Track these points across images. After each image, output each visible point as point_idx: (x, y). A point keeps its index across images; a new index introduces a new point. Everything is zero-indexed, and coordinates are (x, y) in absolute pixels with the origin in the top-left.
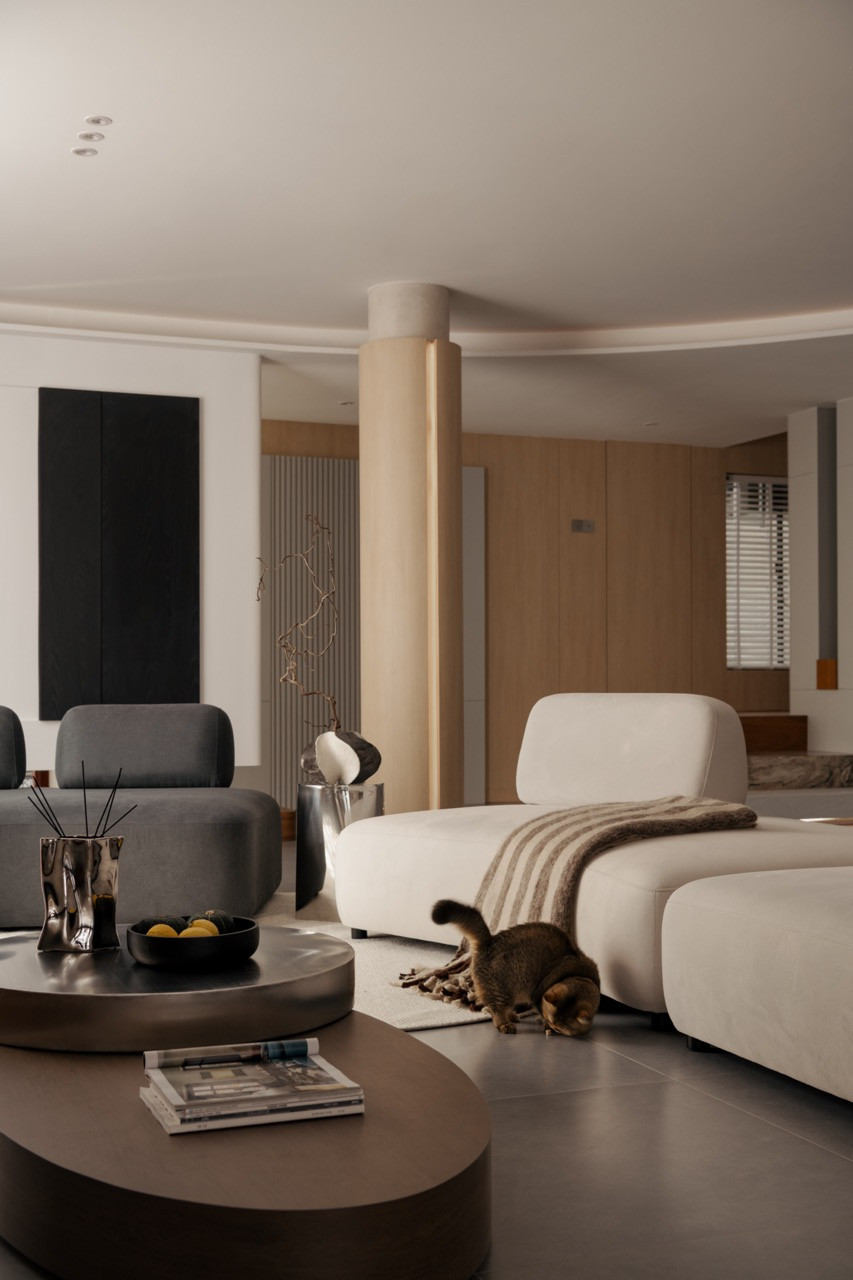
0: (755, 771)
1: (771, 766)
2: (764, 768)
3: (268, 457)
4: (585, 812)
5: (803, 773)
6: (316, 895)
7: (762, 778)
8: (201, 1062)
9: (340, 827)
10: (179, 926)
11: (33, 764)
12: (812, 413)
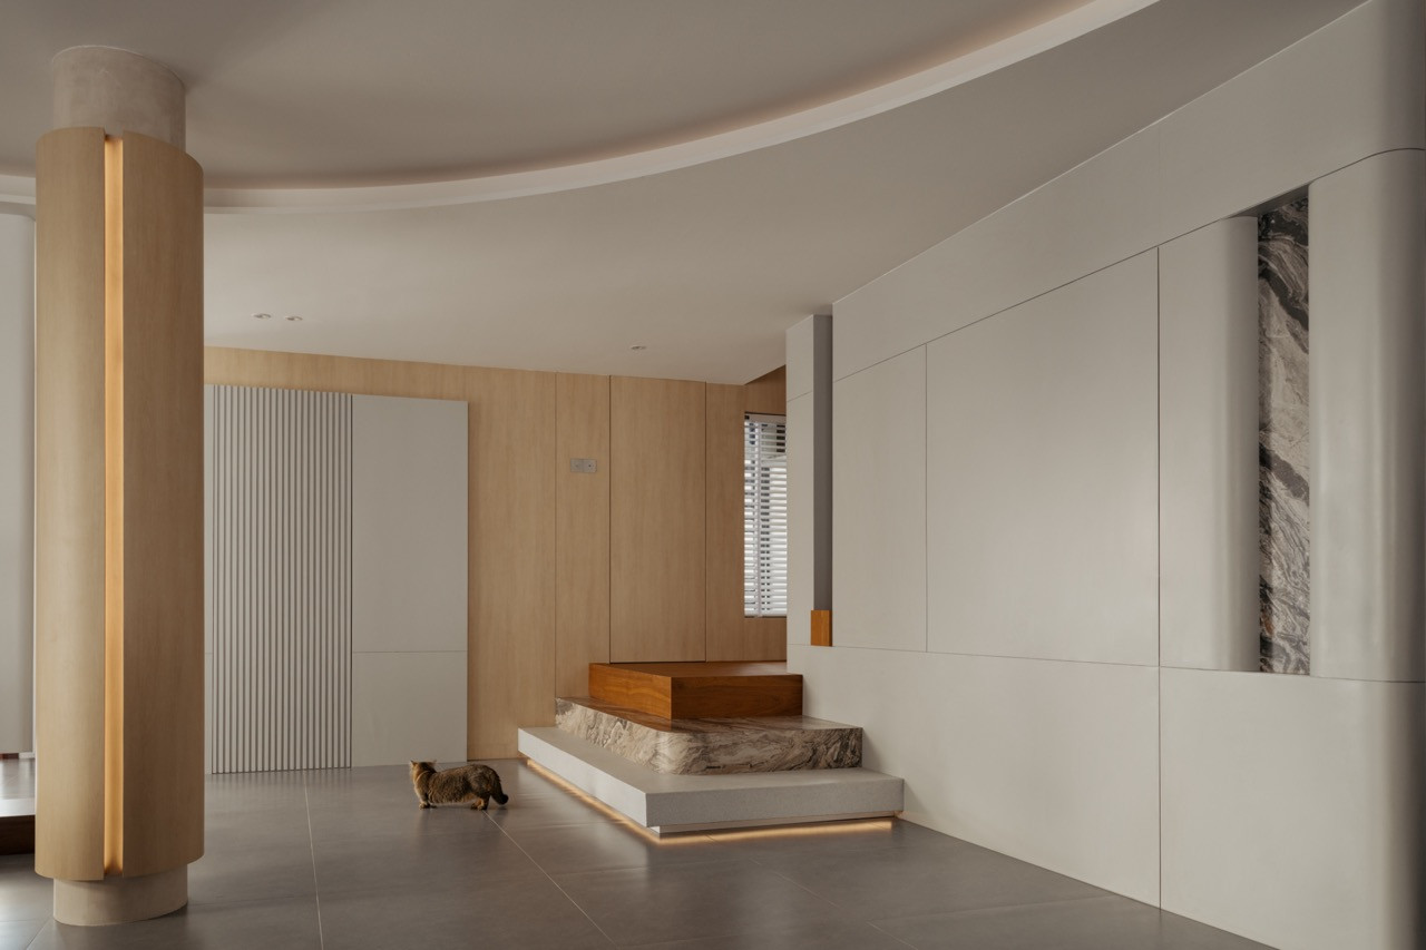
0: (713, 750)
1: (735, 744)
2: (726, 746)
5: (779, 751)
7: (723, 759)
12: (810, 320)
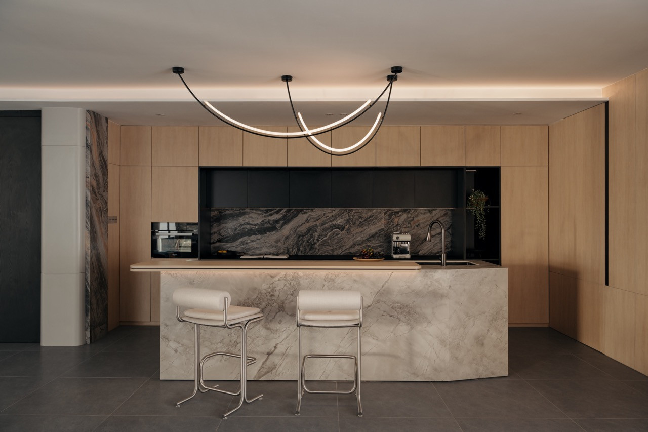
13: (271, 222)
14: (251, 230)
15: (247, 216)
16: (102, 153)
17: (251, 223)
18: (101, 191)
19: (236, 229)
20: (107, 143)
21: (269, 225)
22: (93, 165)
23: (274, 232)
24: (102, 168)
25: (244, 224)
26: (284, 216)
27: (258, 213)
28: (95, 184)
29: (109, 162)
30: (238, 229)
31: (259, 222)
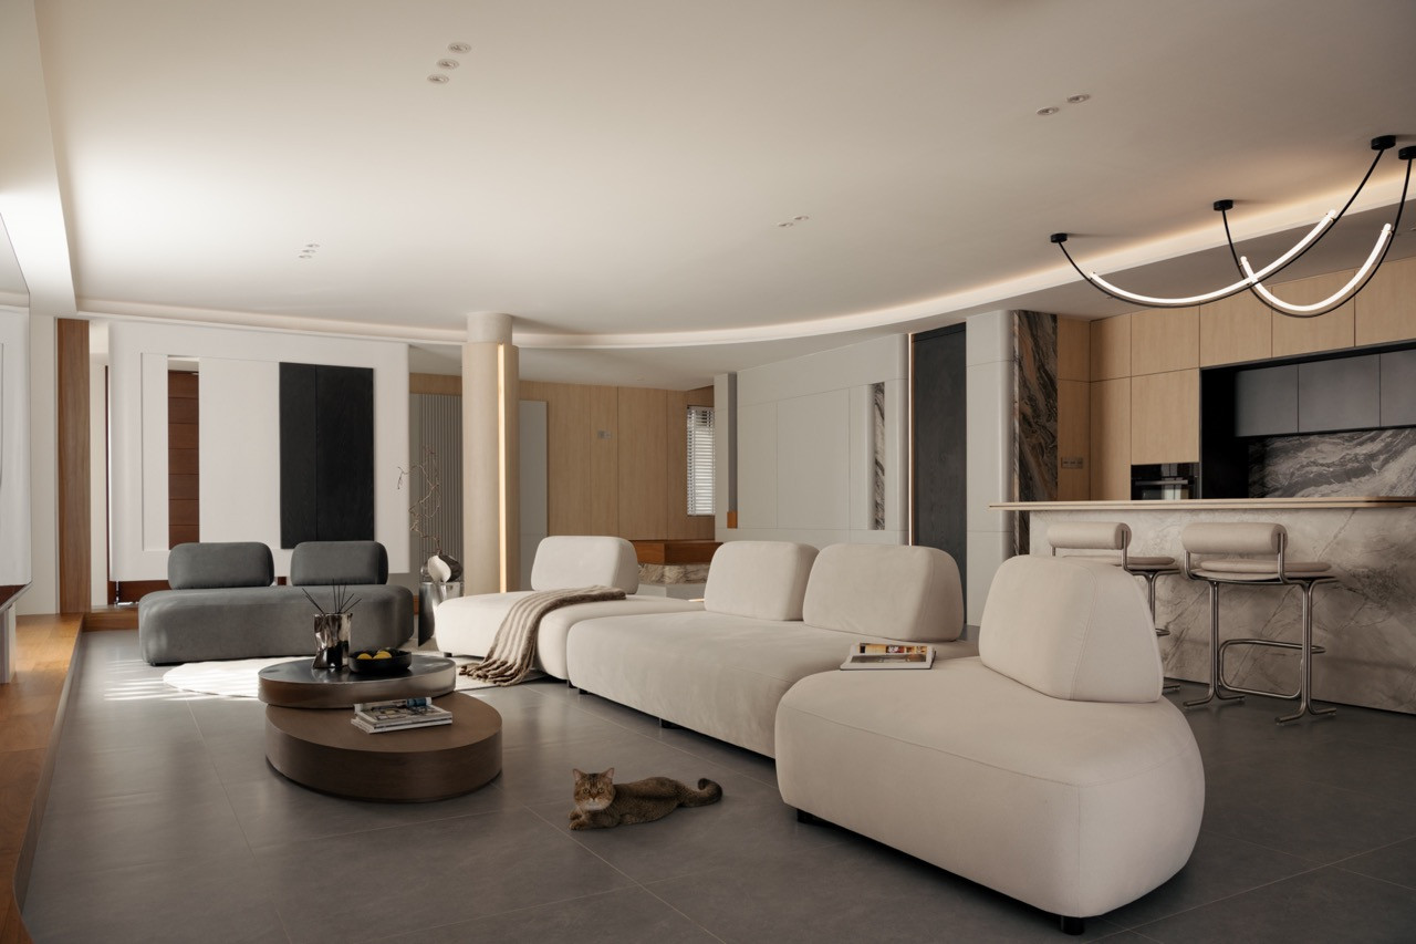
0: (689, 573)
1: (698, 570)
2: (694, 571)
3: (417, 396)
4: (548, 594)
6: (429, 638)
7: (693, 577)
8: (380, 708)
9: (440, 601)
10: (373, 654)
11: (278, 573)
12: (725, 378)
13: (1361, 458)
14: (1320, 475)
15: (1314, 449)
16: (1043, 366)
17: (1321, 461)
18: (1043, 420)
19: (1293, 474)
20: (1055, 351)
21: (1356, 465)
22: (1024, 383)
23: (1367, 477)
24: (1045, 387)
25: (1308, 465)
26: (1387, 445)
27: (1334, 443)
28: (1028, 411)
29: (1058, 377)
30: (1297, 473)
31: (1335, 459)
